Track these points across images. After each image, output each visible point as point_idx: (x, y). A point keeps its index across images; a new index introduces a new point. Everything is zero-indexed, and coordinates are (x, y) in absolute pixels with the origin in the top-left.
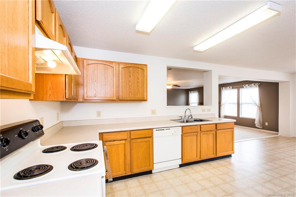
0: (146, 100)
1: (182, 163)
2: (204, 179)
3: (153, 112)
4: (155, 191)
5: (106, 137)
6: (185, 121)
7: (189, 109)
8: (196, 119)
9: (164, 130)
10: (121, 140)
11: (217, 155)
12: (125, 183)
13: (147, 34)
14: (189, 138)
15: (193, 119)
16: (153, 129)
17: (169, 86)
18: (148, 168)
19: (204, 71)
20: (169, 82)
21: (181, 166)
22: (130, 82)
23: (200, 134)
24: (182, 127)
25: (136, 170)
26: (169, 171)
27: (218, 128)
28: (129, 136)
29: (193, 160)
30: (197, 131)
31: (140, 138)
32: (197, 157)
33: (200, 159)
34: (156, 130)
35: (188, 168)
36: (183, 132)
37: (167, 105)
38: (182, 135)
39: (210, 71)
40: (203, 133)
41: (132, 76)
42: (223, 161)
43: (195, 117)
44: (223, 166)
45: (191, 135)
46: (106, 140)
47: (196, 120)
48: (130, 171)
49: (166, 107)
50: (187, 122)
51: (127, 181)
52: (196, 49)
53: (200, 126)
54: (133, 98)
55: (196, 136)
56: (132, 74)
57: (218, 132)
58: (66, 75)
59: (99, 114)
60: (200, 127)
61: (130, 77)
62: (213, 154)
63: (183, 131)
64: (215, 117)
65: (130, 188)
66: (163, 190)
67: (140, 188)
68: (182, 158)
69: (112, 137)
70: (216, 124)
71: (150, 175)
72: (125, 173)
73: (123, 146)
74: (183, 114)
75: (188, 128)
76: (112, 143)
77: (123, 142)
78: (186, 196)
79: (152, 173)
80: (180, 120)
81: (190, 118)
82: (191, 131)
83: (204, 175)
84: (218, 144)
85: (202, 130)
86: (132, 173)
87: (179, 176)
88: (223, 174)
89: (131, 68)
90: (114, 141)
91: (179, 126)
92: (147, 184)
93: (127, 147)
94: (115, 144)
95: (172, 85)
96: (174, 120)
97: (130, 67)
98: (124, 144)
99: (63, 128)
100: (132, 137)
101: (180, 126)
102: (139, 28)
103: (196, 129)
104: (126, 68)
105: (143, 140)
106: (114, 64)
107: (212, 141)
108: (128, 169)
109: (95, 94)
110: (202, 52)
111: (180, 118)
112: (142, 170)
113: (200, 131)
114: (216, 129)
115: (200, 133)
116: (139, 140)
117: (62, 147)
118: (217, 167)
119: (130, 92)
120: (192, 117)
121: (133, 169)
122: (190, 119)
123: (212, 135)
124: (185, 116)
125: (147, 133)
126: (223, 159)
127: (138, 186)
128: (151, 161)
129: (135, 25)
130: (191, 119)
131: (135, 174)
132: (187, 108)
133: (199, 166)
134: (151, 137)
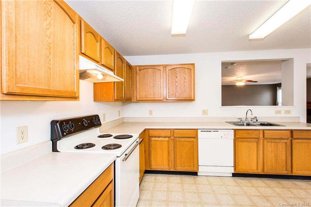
0: (193, 100)
1: (235, 172)
2: (260, 196)
3: (205, 112)
4: (194, 192)
5: (152, 133)
6: (245, 124)
7: (250, 110)
8: (263, 122)
9: (211, 131)
10: (165, 137)
11: (293, 173)
12: (168, 177)
13: (183, 35)
14: (244, 143)
15: (259, 122)
16: (198, 129)
17: (240, 82)
18: (192, 169)
19: (282, 61)
20: (241, 77)
21: (234, 175)
22: (177, 82)
23: (263, 141)
24: (235, 130)
25: (180, 168)
26: (218, 177)
27: (294, 137)
28: (172, 134)
29: (251, 172)
30: (258, 137)
31: (183, 137)
32: (257, 169)
33: (263, 172)
34: (201, 131)
35: (244, 179)
36: (236, 137)
37: (222, 106)
38: (235, 140)
39: (290, 59)
40: (267, 141)
41: (178, 76)
42: (305, 182)
43: (261, 120)
44: (301, 189)
45: (249, 141)
46: (152, 136)
47: (262, 125)
48: (173, 167)
49: (220, 107)
50: (248, 125)
51: (171, 176)
52: (251, 37)
53: (263, 131)
54: (180, 98)
55: (256, 143)
56: (178, 75)
57: (294, 141)
58: (114, 82)
59: (151, 113)
60: (264, 133)
61: (176, 77)
62: (286, 170)
63: (236, 135)
64: (300, 122)
65: (171, 183)
66: (202, 193)
67: (180, 185)
68: (235, 167)
69: (157, 133)
70: (292, 131)
71: (195, 176)
72: (168, 168)
73: (167, 143)
74: (243, 116)
75: (244, 132)
76: (156, 139)
77: (167, 139)
78: (226, 206)
79: (197, 175)
80: (239, 122)
81: (255, 120)
82: (249, 137)
83: (263, 192)
84: (294, 158)
85: (265, 136)
86: (175, 170)
87: (228, 185)
88: (295, 198)
89: (178, 68)
90: (159, 137)
91: (231, 129)
92: (188, 183)
93: (170, 144)
94: (160, 140)
95: (244, 81)
96: (230, 123)
97: (176, 68)
98: (168, 141)
99: (123, 123)
100: (175, 136)
101: (233, 129)
102: (174, 32)
103: (255, 135)
104: (172, 70)
105: (186, 139)
106: (162, 67)
107: (284, 152)
108: (171, 165)
109: (145, 95)
110: (263, 39)
111: (239, 120)
112: (186, 170)
113: (264, 137)
114: (292, 137)
115: (263, 139)
116: (183, 139)
117: (109, 135)
118: (289, 188)
119: (177, 92)
120: (257, 120)
121: (177, 166)
122: (254, 122)
123: (284, 144)
124: (246, 119)
125: (192, 134)
126: (307, 180)
127: (179, 183)
128: (195, 161)
129: (170, 30)
130: (256, 122)
131: (179, 171)
132: (248, 109)
133: (260, 181)
134: (196, 137)
